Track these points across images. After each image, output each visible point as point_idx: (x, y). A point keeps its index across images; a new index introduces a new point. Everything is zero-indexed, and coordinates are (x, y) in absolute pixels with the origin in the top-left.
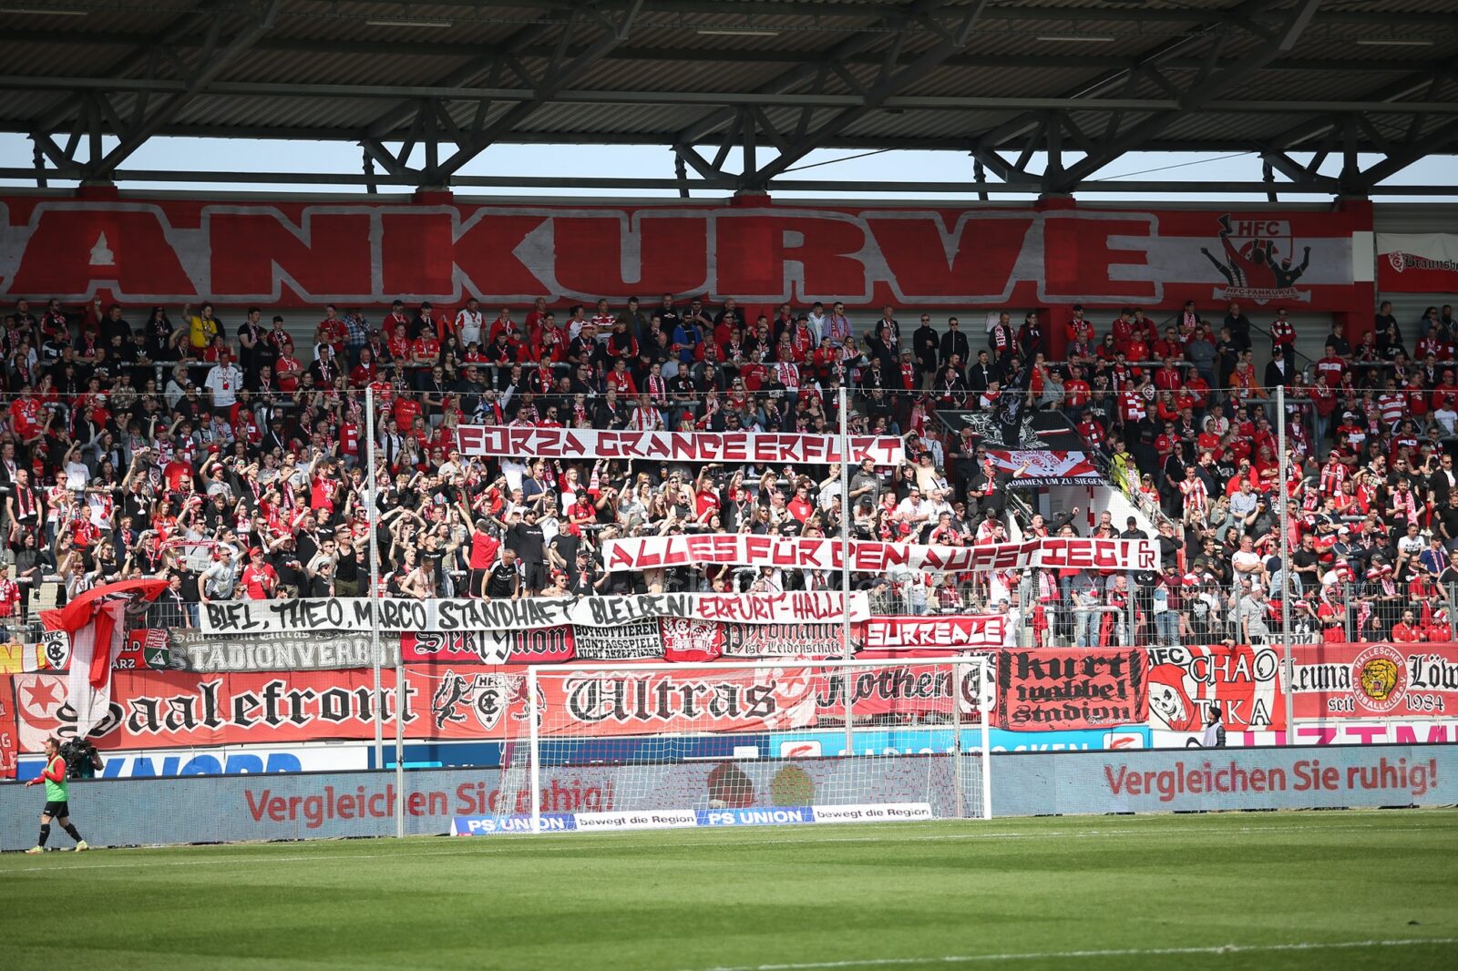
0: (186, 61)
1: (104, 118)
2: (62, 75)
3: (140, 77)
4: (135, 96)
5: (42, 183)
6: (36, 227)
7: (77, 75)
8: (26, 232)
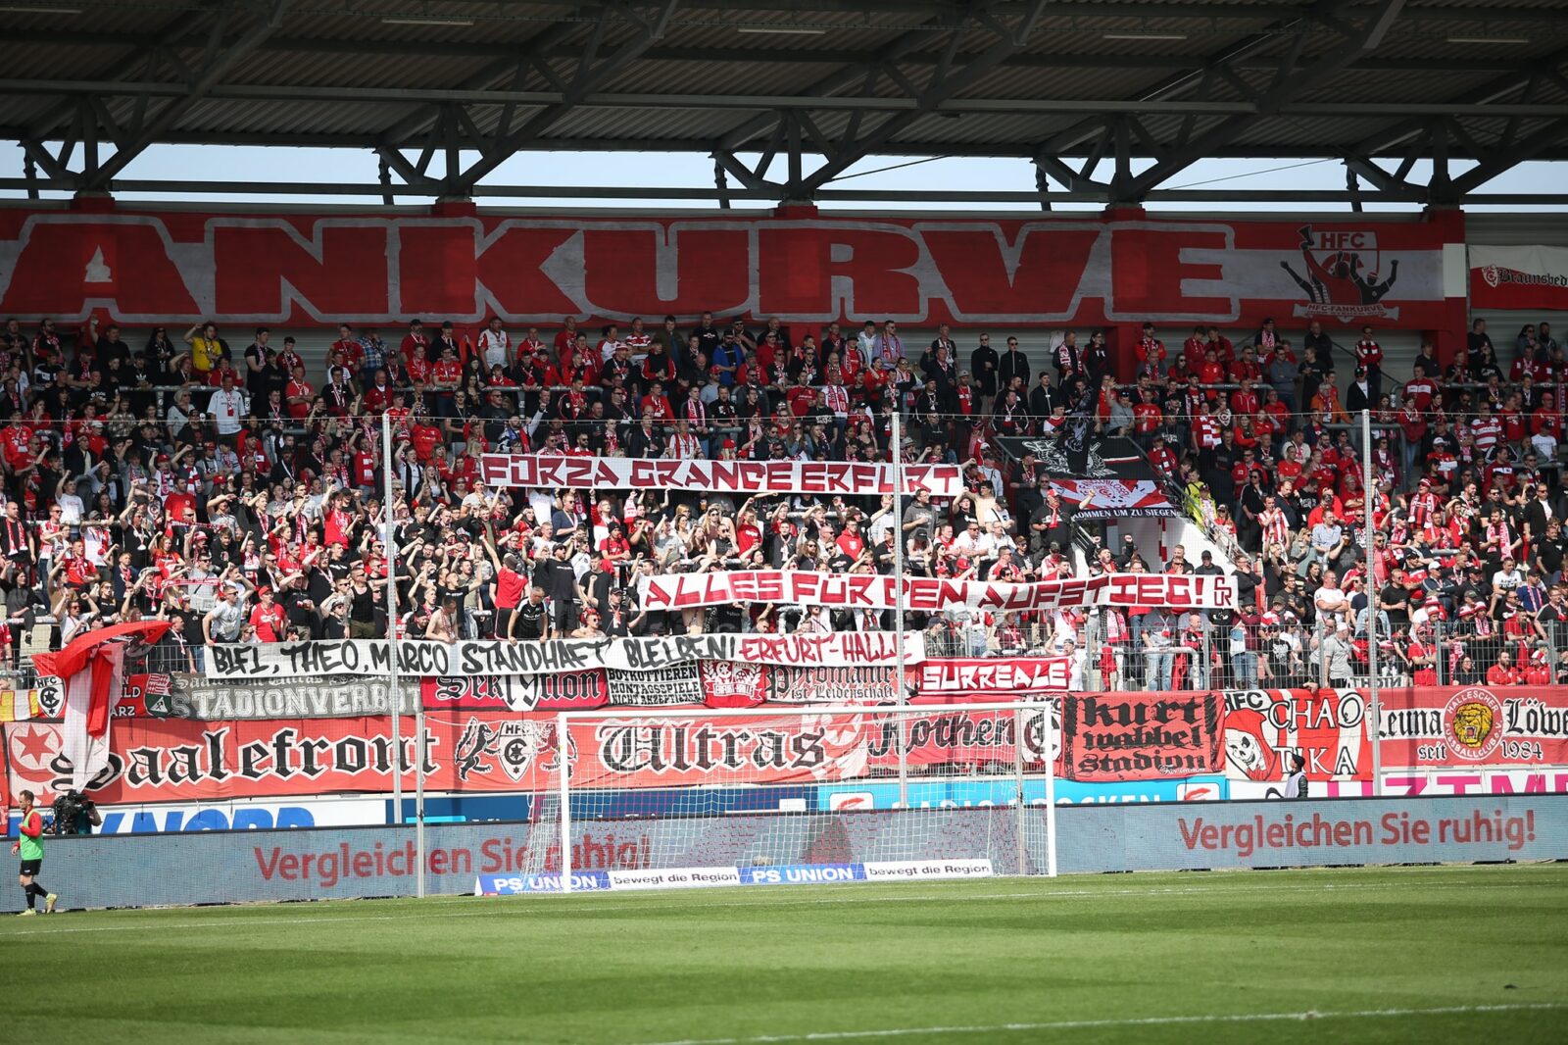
0: (188, 63)
1: (100, 124)
2: (55, 78)
3: (138, 80)
4: (134, 100)
5: (33, 194)
6: (27, 241)
7: (71, 78)
8: (16, 247)
